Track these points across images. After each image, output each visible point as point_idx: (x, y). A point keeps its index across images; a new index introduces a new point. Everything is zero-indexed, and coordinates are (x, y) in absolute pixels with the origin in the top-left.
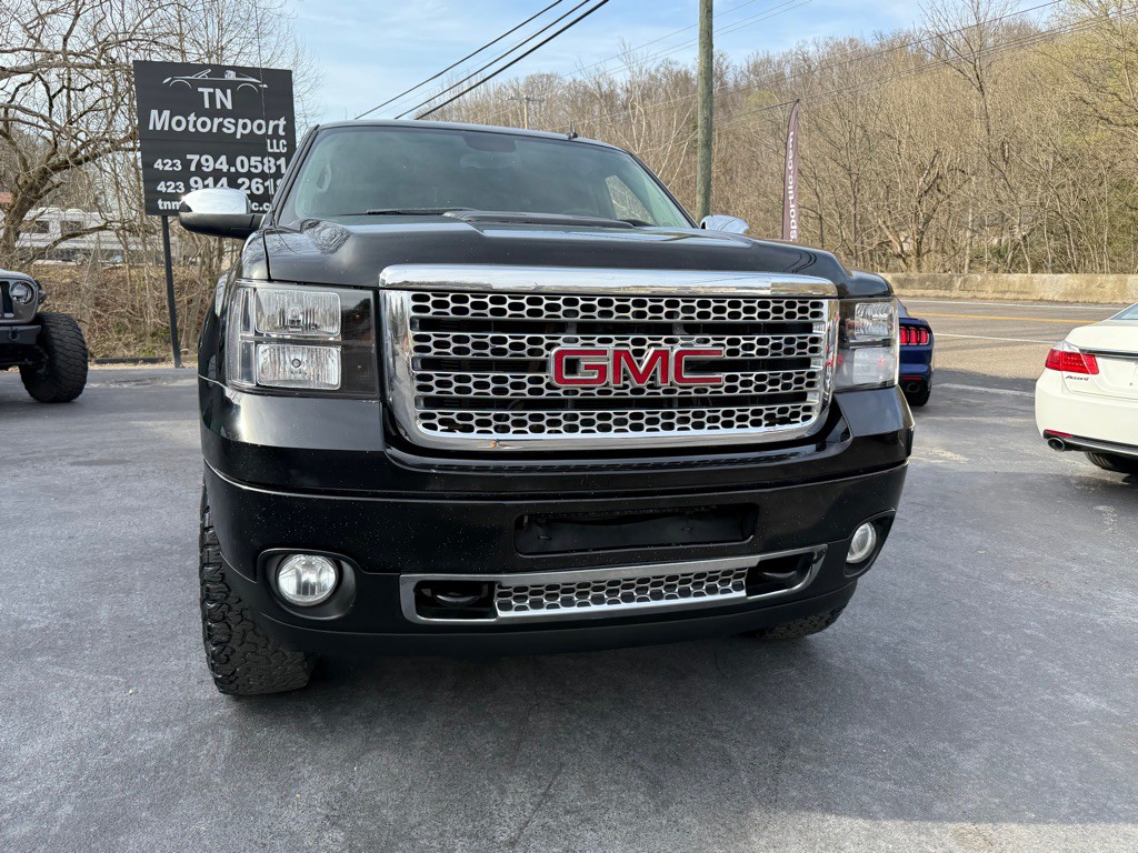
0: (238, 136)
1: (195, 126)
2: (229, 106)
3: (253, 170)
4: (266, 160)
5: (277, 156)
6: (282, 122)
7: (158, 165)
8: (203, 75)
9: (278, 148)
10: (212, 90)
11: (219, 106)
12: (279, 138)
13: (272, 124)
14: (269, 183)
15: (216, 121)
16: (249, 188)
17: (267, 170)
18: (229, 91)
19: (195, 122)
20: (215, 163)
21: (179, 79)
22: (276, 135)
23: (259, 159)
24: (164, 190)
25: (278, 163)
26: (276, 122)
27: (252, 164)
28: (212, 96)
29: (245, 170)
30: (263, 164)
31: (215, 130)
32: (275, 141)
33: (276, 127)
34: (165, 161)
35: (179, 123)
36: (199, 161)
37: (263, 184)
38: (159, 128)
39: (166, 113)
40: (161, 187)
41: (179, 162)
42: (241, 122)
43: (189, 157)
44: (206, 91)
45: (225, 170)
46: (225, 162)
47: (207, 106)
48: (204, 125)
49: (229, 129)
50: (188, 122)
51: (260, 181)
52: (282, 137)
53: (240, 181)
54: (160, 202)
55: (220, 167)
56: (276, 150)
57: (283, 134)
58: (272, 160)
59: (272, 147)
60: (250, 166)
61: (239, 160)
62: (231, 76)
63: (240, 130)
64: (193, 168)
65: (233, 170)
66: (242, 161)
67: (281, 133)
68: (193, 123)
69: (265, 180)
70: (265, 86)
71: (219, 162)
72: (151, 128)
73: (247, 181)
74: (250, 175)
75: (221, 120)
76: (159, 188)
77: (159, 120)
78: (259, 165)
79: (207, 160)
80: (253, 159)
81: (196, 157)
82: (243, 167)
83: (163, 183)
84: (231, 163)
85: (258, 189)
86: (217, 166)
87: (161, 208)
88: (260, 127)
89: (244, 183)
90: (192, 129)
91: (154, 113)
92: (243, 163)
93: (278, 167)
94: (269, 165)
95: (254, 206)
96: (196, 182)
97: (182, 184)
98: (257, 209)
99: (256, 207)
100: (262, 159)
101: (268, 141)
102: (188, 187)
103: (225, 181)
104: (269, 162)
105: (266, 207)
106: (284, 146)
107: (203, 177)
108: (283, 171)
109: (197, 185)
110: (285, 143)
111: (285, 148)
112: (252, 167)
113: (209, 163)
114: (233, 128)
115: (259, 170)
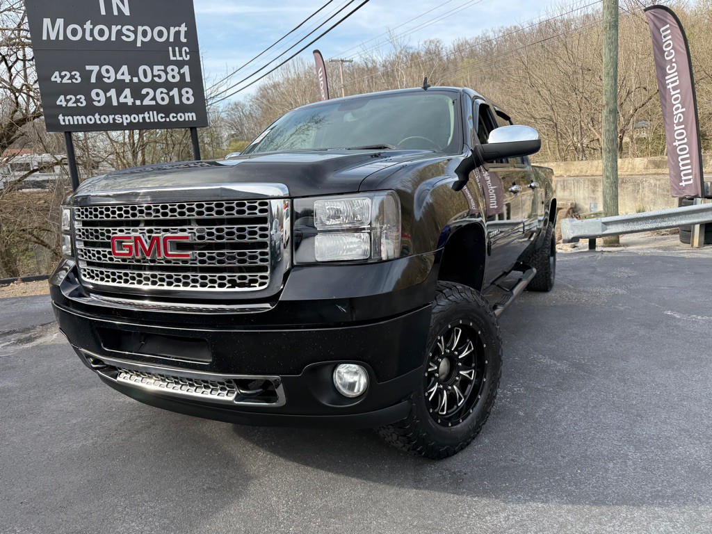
0: (139, 44)
1: (92, 34)
2: (127, 12)
3: (156, 79)
4: (169, 68)
5: (180, 64)
7: (56, 78)
9: (181, 55)
11: (116, 13)
12: (181, 45)
13: (173, 30)
14: (175, 92)
15: (115, 29)
16: (154, 98)
17: (171, 80)
19: (92, 31)
20: (116, 73)
22: (176, 41)
23: (162, 68)
24: (64, 104)
25: (182, 71)
26: (177, 29)
27: (156, 73)
29: (149, 79)
30: (167, 73)
31: (113, 38)
32: (177, 49)
33: (177, 34)
34: (63, 74)
35: (74, 32)
36: (99, 73)
37: (168, 94)
38: (53, 37)
39: (60, 22)
40: (61, 101)
41: (78, 74)
42: (140, 29)
43: (88, 68)
45: (127, 81)
46: (126, 73)
47: (103, 12)
48: (101, 33)
49: (128, 37)
50: (84, 31)
51: (165, 91)
52: (184, 45)
53: (144, 91)
54: (61, 117)
55: (122, 78)
57: (185, 41)
58: (176, 69)
59: (174, 55)
60: (153, 76)
61: (141, 69)
63: (140, 38)
64: (93, 80)
65: (135, 80)
66: (145, 71)
67: (183, 40)
68: (89, 31)
69: (169, 89)
71: (120, 72)
72: (45, 38)
73: (151, 91)
74: (154, 85)
75: (119, 27)
76: (58, 103)
77: (53, 29)
78: (163, 74)
79: (108, 71)
80: (156, 68)
81: (95, 68)
82: (146, 77)
83: (62, 97)
84: (133, 72)
85: (163, 99)
86: (119, 77)
87: (62, 123)
88: (160, 34)
89: (148, 93)
90: (89, 38)
91: (47, 22)
92: (146, 73)
93: (182, 76)
94: (173, 74)
95: (160, 118)
96: (98, 95)
97: (83, 97)
98: (164, 120)
99: (162, 118)
100: (166, 68)
101: (170, 49)
102: (89, 100)
103: (127, 92)
104: (173, 70)
105: (173, 117)
106: (186, 53)
107: (106, 89)
108: (188, 79)
109: (99, 98)
110: (188, 50)
111: (188, 56)
112: (156, 76)
113: (110, 75)
114: (132, 37)
115: (163, 80)
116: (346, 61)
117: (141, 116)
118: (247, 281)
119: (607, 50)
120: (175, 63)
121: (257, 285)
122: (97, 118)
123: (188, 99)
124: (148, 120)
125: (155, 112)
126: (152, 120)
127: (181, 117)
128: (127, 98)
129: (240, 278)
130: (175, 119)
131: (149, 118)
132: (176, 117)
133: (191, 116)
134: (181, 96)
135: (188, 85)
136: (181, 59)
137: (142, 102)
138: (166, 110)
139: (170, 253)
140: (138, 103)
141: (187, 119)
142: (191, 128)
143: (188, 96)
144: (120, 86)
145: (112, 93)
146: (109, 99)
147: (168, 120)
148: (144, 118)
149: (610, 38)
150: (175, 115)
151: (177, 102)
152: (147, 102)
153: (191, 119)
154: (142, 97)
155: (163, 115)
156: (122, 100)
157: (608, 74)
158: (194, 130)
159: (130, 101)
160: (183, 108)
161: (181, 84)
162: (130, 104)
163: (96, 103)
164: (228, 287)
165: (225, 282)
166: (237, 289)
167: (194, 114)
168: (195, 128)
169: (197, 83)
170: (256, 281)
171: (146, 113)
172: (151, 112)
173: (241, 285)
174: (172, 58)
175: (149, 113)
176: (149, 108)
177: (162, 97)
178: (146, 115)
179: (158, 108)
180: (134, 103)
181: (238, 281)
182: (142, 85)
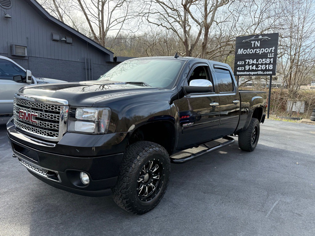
0: (260, 54)
1: (249, 52)
2: (259, 45)
3: (263, 63)
4: (267, 59)
6: (274, 48)
7: (238, 63)
8: (253, 38)
9: (271, 56)
10: (255, 42)
11: (256, 46)
13: (270, 49)
14: (267, 66)
16: (261, 68)
18: (259, 42)
21: (247, 40)
22: (271, 52)
23: (265, 59)
25: (271, 60)
26: (272, 48)
27: (263, 61)
28: (255, 43)
31: (254, 53)
33: (272, 50)
34: (240, 62)
35: (245, 52)
36: (249, 61)
37: (265, 66)
38: (240, 53)
39: (242, 49)
40: (238, 69)
41: (244, 62)
42: (261, 49)
43: (246, 60)
44: (253, 42)
45: (255, 63)
46: (255, 61)
47: (253, 46)
48: (251, 51)
49: (258, 52)
50: (247, 51)
52: (273, 53)
53: (259, 66)
54: (237, 73)
56: (270, 56)
58: (269, 59)
59: (269, 56)
60: (262, 62)
62: (260, 37)
63: (261, 52)
64: (247, 63)
65: (257, 63)
67: (273, 51)
69: (266, 65)
70: (270, 38)
71: (254, 61)
72: (238, 54)
73: (261, 66)
74: (262, 64)
75: (256, 49)
77: (240, 51)
78: (265, 61)
79: (251, 61)
80: (263, 59)
81: (248, 60)
82: (260, 62)
83: (239, 68)
84: (257, 61)
86: (253, 62)
87: (237, 74)
88: (267, 50)
89: (260, 66)
90: (248, 53)
91: (239, 50)
92: (260, 61)
93: (270, 61)
94: (268, 61)
96: (247, 67)
97: (243, 68)
99: (262, 73)
101: (269, 54)
102: (245, 68)
103: (255, 66)
105: (266, 73)
106: (273, 55)
107: (249, 66)
108: (272, 62)
109: (247, 68)
113: (251, 62)
114: (259, 51)
115: (265, 63)
117: (257, 72)
120: (269, 58)
122: (246, 73)
124: (258, 73)
127: (268, 73)
128: (254, 68)
133: (271, 73)
134: (269, 67)
135: (272, 64)
140: (257, 69)
142: (270, 76)
143: (271, 67)
144: (253, 65)
145: (251, 66)
146: (249, 68)
147: (264, 73)
148: (257, 73)
151: (267, 69)
152: (259, 69)
154: (258, 67)
156: (253, 68)
159: (255, 68)
160: (269, 70)
161: (270, 64)
162: (255, 69)
163: (246, 69)
167: (271, 72)
168: (272, 76)
169: (274, 63)
172: (260, 71)
174: (269, 57)
177: (263, 67)
178: (258, 72)
179: (262, 70)
180: (256, 69)
182: (259, 64)
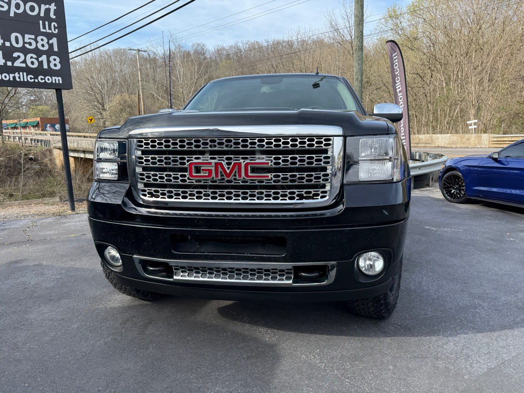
0: (12, 14)
3: (27, 46)
4: (39, 38)
5: (49, 36)
9: (50, 29)
12: (51, 21)
14: (44, 58)
16: (24, 62)
17: (40, 47)
22: (46, 16)
23: (33, 37)
25: (51, 42)
26: (47, 6)
27: (27, 40)
29: (20, 45)
30: (37, 42)
32: (47, 23)
33: (47, 11)
37: (37, 59)
42: (14, 2)
51: (35, 56)
52: (53, 20)
53: (15, 55)
57: (54, 17)
58: (45, 39)
59: (44, 28)
60: (24, 43)
61: (13, 36)
63: (13, 9)
65: (8, 44)
66: (17, 38)
67: (52, 16)
69: (39, 56)
73: (22, 55)
74: (25, 51)
78: (33, 42)
80: (27, 36)
82: (17, 42)
84: (6, 38)
85: (33, 63)
88: (32, 8)
89: (19, 57)
93: (51, 46)
94: (42, 43)
95: (29, 78)
98: (33, 80)
99: (31, 78)
100: (36, 37)
101: (41, 22)
104: (42, 40)
105: (42, 79)
106: (55, 28)
108: (56, 49)
110: (56, 25)
111: (57, 30)
112: (27, 43)
114: (6, 8)
115: (33, 47)
116: (142, 51)
117: (12, 75)
118: (311, 195)
119: (357, 64)
121: (319, 197)
123: (55, 65)
124: (18, 80)
125: (25, 74)
126: (22, 80)
127: (49, 79)
129: (306, 193)
130: (43, 81)
131: (19, 78)
132: (44, 79)
133: (58, 80)
134: (49, 62)
135: (55, 54)
136: (50, 31)
137: (13, 64)
138: (35, 72)
139: (250, 175)
140: (9, 64)
141: (54, 82)
142: (57, 90)
143: (55, 63)
147: (36, 81)
148: (14, 77)
149: (358, 57)
150: (43, 77)
151: (45, 66)
152: (17, 64)
153: (57, 82)
154: (14, 60)
155: (32, 77)
157: (357, 79)
158: (59, 91)
161: (50, 53)
164: (297, 200)
165: (295, 195)
166: (304, 201)
167: (60, 78)
168: (61, 90)
169: (63, 53)
170: (318, 195)
171: (17, 73)
172: (21, 73)
173: (306, 198)
174: (42, 30)
175: (19, 74)
176: (19, 69)
177: (31, 61)
178: (17, 75)
179: (28, 70)
180: (5, 64)
181: (305, 195)
182: (14, 49)
